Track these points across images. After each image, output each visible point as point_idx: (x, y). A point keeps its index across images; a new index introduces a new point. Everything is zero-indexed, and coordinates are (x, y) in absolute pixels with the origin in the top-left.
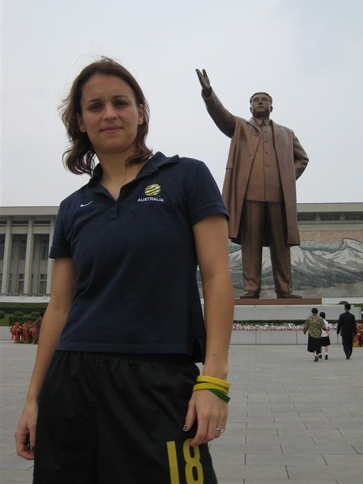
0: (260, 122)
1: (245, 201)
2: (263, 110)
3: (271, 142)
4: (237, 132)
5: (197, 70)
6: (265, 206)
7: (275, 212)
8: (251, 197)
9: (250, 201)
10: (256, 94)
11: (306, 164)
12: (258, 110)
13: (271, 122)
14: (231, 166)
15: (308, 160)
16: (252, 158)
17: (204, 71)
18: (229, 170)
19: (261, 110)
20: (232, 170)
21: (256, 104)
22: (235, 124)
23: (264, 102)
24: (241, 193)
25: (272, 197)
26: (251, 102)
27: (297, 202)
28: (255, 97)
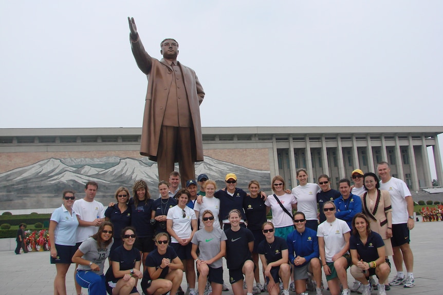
0: (170, 62)
1: (162, 126)
2: (173, 53)
3: (181, 79)
4: (154, 70)
5: (129, 18)
6: (177, 130)
7: (185, 135)
8: (167, 123)
9: (166, 126)
10: (166, 40)
11: (203, 97)
12: (169, 53)
13: (179, 64)
14: (150, 98)
15: (204, 94)
16: (167, 91)
17: (133, 19)
18: (149, 101)
19: (171, 53)
20: (151, 100)
21: (167, 48)
22: (152, 63)
23: (173, 47)
24: (159, 120)
25: (184, 123)
26: (162, 46)
27: (202, 126)
28: (164, 42)
